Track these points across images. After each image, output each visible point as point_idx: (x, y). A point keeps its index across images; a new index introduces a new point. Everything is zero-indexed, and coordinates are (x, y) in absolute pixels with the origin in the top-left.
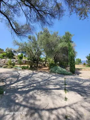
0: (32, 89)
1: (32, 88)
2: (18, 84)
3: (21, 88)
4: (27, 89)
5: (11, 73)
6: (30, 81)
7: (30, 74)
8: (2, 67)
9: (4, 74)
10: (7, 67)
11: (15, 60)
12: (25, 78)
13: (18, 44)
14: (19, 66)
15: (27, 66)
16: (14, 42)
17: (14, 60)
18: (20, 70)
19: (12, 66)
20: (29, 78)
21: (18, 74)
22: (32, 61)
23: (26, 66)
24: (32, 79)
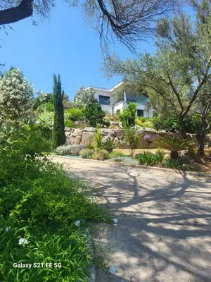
0: (196, 231)
1: (193, 228)
2: (141, 208)
3: (155, 221)
4: (176, 228)
5: (110, 175)
6: (179, 206)
7: (173, 185)
8: (78, 155)
9: (91, 174)
10: (91, 154)
11: (108, 130)
12: (160, 195)
13: (119, 69)
14: (127, 152)
15: (159, 153)
16: (107, 62)
17: (106, 130)
18: (133, 166)
19: (106, 152)
20: (174, 196)
21: (132, 180)
22: (173, 131)
23: (154, 151)
24: (188, 201)
